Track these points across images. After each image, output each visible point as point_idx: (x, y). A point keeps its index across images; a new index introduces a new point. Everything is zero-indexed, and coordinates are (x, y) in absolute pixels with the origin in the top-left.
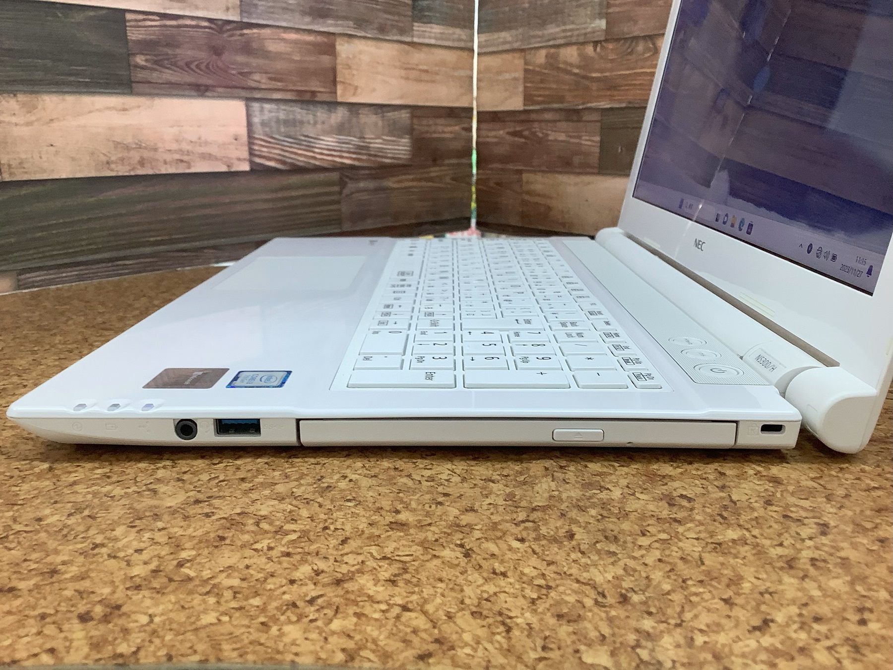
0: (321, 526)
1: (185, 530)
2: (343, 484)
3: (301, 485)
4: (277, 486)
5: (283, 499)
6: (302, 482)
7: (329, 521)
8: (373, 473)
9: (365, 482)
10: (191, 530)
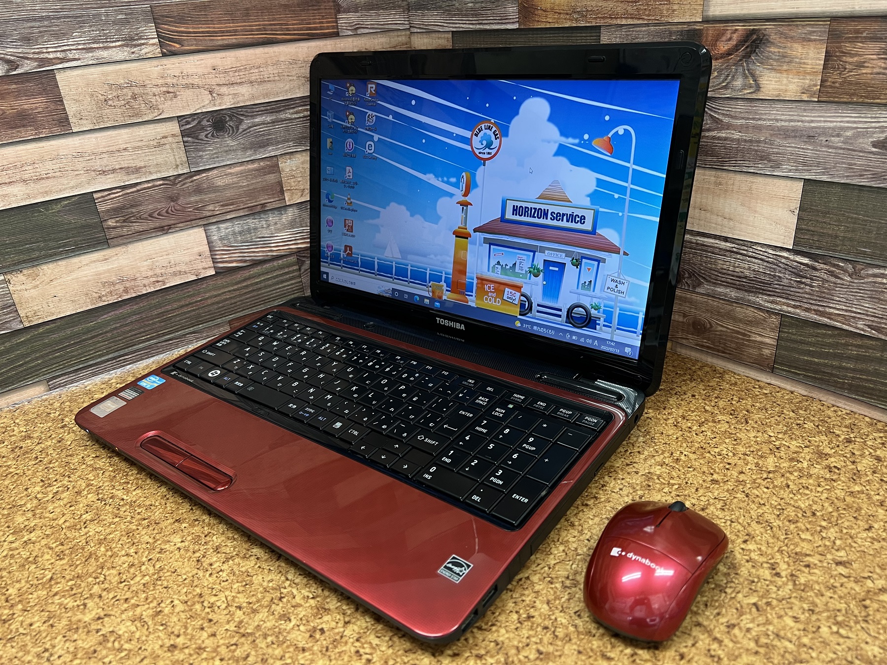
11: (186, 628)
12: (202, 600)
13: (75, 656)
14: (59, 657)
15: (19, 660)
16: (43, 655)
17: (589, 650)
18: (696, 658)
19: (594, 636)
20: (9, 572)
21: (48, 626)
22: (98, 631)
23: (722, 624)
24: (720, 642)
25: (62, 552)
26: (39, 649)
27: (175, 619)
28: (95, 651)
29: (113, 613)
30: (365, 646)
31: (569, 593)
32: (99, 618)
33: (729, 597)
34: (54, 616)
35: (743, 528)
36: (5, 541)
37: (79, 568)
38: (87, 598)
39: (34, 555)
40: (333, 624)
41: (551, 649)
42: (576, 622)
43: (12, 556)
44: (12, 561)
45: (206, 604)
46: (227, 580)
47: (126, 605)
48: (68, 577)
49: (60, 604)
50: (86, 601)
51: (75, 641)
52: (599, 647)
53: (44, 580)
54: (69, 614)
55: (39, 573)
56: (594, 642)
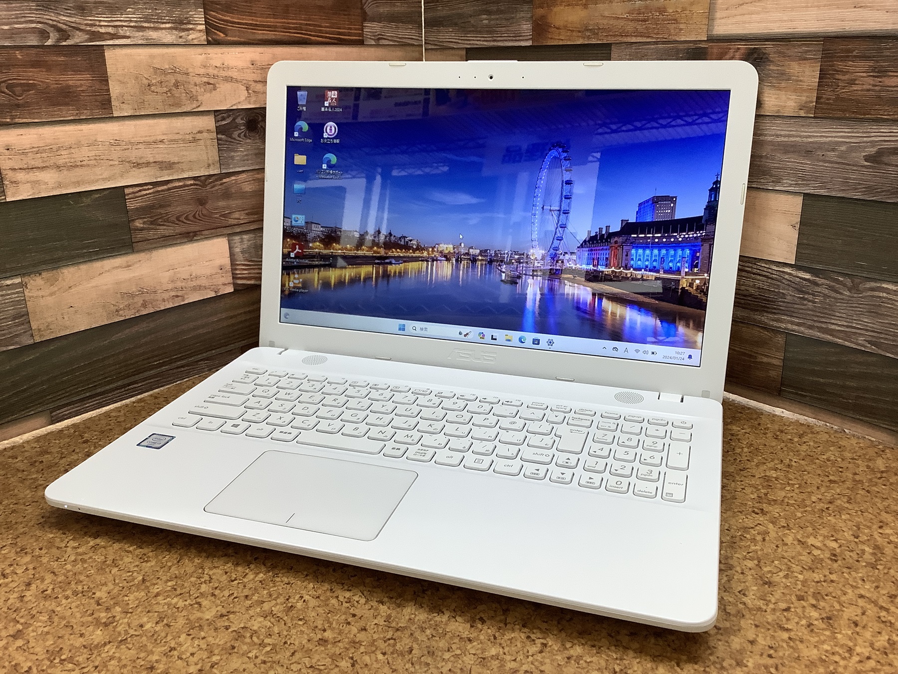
0: (283, 641)
1: (215, 640)
2: (300, 605)
3: (277, 604)
4: (265, 604)
5: (267, 616)
6: (279, 601)
7: (288, 637)
8: (317, 594)
9: (313, 603)
10: (218, 639)
11: (329, 622)
12: (335, 594)
13: (211, 653)
14: (192, 654)
15: (143, 660)
16: (171, 654)
17: (765, 624)
18: (870, 624)
19: (766, 611)
20: (88, 576)
21: (164, 626)
22: (227, 628)
23: (884, 595)
24: (887, 610)
25: (145, 555)
26: (163, 649)
27: (313, 614)
28: (233, 648)
29: (237, 610)
30: (535, 631)
31: (727, 575)
32: (222, 616)
33: (882, 572)
34: (166, 615)
35: (874, 517)
36: (66, 547)
37: (173, 569)
38: (198, 597)
39: (110, 558)
40: (492, 613)
41: (728, 624)
42: (743, 599)
43: (83, 561)
44: (85, 566)
45: (341, 598)
46: (355, 576)
47: (248, 603)
48: (164, 578)
49: (169, 605)
50: (198, 600)
51: (204, 638)
52: (773, 620)
53: (136, 582)
54: (184, 613)
55: (125, 575)
56: (768, 617)
